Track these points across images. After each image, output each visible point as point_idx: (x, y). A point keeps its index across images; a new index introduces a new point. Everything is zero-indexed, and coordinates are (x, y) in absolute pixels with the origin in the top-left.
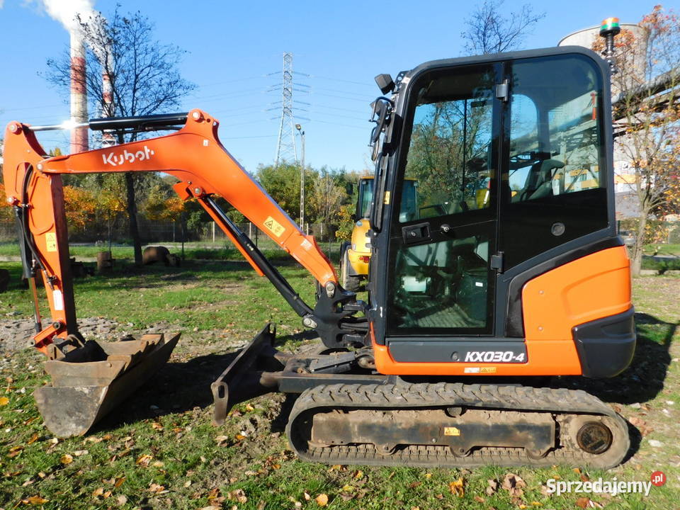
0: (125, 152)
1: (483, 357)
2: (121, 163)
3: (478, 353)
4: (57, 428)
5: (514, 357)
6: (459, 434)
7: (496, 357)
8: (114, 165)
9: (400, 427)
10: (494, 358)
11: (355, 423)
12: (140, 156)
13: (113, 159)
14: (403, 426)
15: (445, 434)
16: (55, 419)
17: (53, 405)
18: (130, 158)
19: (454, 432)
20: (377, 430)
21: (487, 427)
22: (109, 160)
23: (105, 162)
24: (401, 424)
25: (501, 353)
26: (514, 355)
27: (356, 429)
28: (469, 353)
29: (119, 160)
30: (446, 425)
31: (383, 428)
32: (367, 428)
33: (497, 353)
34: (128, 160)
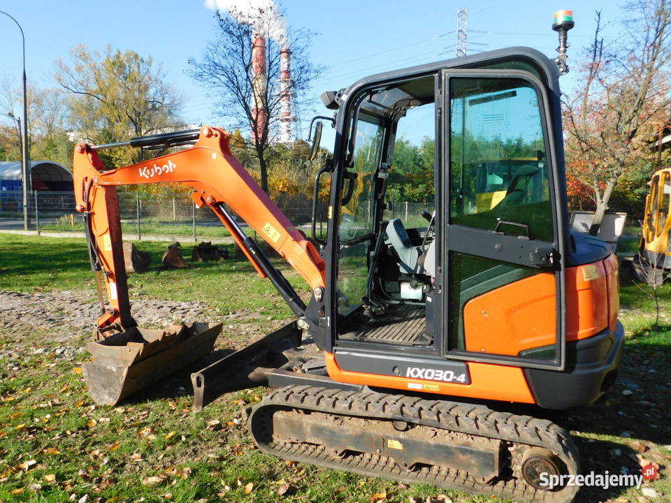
0: (155, 165)
1: (423, 374)
2: (152, 175)
3: (418, 370)
4: (97, 397)
5: (455, 377)
6: (402, 448)
7: (436, 375)
8: (147, 177)
9: (347, 433)
10: (435, 376)
11: (308, 424)
12: (166, 169)
13: (146, 173)
14: (350, 432)
15: (389, 446)
16: (95, 389)
17: (94, 378)
18: (159, 171)
19: (396, 445)
20: (327, 433)
21: (429, 445)
22: (144, 174)
23: (141, 175)
24: (348, 430)
25: (441, 372)
26: (454, 375)
27: (309, 430)
28: (409, 369)
29: (151, 173)
30: (390, 438)
31: (332, 433)
32: (318, 430)
33: (437, 371)
34: (157, 173)
